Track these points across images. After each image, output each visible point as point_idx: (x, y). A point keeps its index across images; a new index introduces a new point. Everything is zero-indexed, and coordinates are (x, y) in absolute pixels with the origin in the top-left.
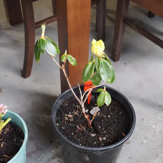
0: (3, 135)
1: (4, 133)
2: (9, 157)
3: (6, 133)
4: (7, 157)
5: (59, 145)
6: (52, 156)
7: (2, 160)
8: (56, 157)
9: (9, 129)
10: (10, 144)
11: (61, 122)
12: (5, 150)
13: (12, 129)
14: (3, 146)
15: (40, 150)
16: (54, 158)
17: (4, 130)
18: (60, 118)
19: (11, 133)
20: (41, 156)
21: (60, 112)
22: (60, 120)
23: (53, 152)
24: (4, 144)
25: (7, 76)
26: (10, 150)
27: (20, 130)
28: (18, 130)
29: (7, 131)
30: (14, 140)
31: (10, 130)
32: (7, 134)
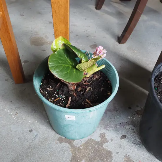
0: (92, 80)
1: (92, 78)
2: (91, 104)
3: (94, 79)
4: (90, 103)
5: (137, 114)
6: (127, 122)
7: (83, 104)
8: (130, 124)
9: (99, 77)
10: (96, 92)
11: (157, 89)
12: (89, 95)
13: (102, 78)
14: (89, 90)
15: (117, 111)
16: (129, 124)
17: (93, 76)
18: (157, 85)
19: (99, 82)
20: (116, 117)
21: (158, 79)
22: (156, 87)
23: (129, 118)
24: (90, 90)
25: (105, 37)
26: (94, 97)
27: (109, 82)
28: (108, 81)
29: (96, 78)
30: (100, 89)
31: (99, 79)
32: (95, 81)
